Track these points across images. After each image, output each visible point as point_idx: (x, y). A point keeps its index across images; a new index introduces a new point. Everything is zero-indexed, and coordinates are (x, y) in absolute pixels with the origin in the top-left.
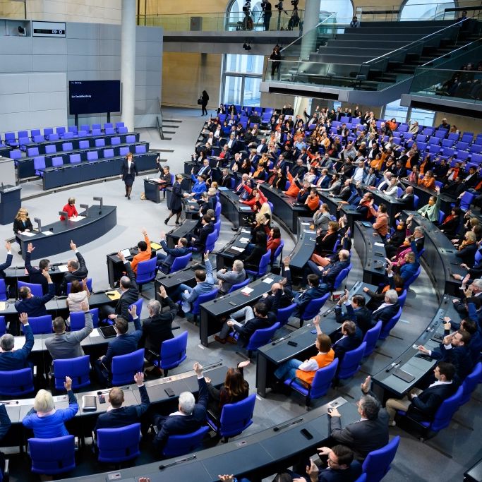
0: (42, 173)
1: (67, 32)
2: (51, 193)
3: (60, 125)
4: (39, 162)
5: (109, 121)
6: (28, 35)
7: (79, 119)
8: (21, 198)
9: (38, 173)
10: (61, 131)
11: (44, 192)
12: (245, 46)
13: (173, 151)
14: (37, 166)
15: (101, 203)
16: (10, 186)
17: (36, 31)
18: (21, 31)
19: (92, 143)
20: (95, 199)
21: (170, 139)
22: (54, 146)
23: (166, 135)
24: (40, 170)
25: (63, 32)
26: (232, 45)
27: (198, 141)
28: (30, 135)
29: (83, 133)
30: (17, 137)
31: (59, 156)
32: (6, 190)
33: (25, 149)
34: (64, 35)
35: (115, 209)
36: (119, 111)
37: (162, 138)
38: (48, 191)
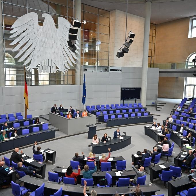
0: (106, 121)
1: (122, 70)
2: (109, 128)
3: (117, 103)
4: (106, 117)
5: (136, 102)
6: (108, 71)
7: (124, 101)
8: (96, 130)
9: (105, 121)
10: (117, 105)
11: (106, 128)
12: (194, 74)
13: (160, 115)
14: (105, 118)
15: (125, 134)
16: (93, 125)
17: (111, 70)
18: (106, 70)
19: (134, 110)
20: (123, 133)
21: (160, 110)
22: (113, 111)
23: (158, 109)
24: (106, 120)
25: (121, 70)
26: (188, 74)
27: (172, 112)
28: (105, 106)
29: (124, 107)
30: (100, 107)
31: (120, 114)
32: (91, 126)
33: (102, 111)
34: (121, 71)
35: (131, 138)
36: (140, 99)
37: (157, 110)
38: (108, 128)
